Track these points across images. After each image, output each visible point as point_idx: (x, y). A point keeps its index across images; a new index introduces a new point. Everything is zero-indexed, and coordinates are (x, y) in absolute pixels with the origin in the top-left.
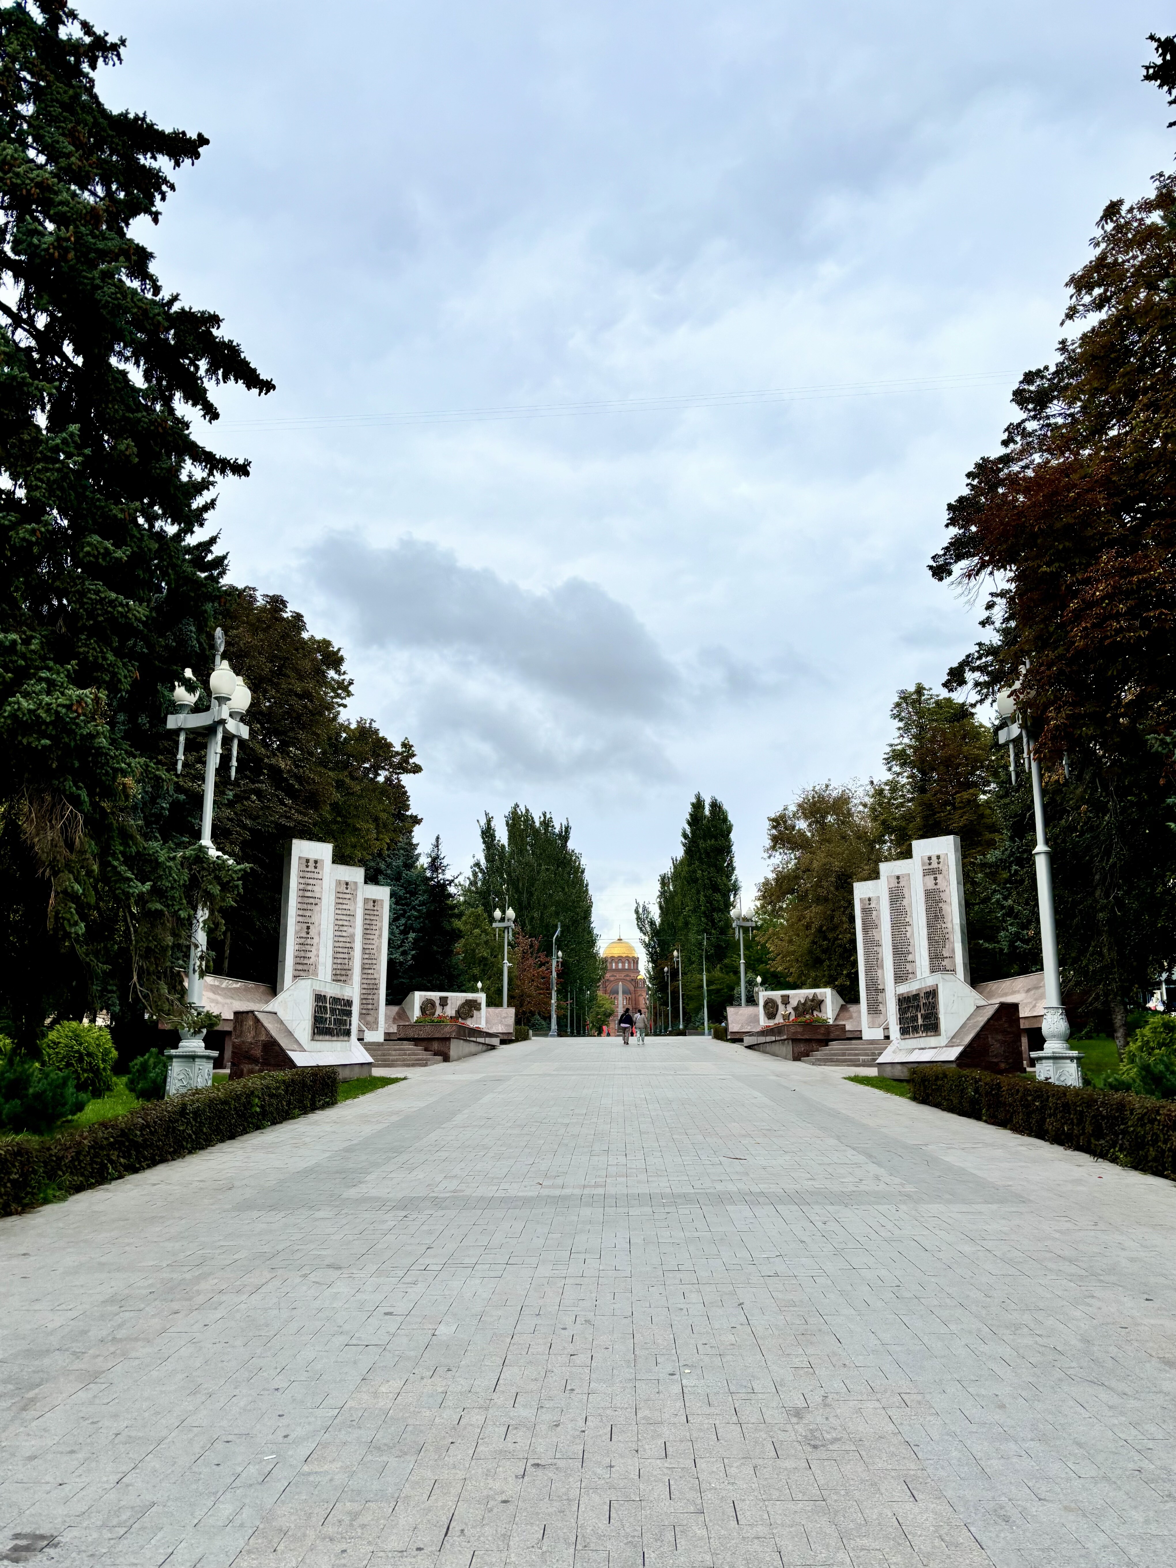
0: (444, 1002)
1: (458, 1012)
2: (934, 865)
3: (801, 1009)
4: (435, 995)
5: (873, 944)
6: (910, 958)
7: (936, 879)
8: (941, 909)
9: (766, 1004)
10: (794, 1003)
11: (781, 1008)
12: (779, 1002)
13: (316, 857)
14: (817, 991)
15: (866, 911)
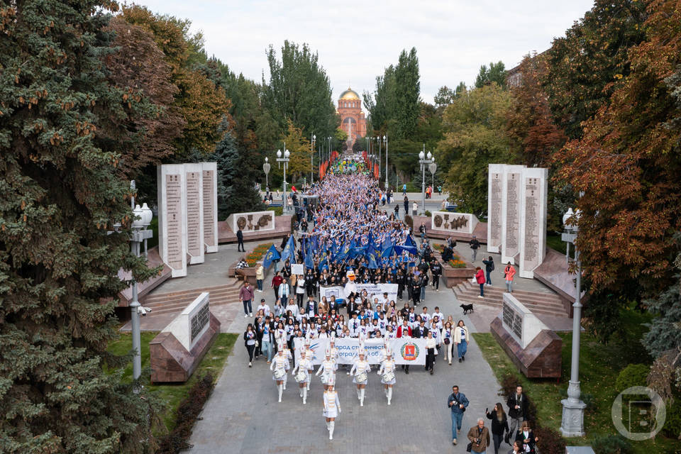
0: (250, 218)
1: (259, 223)
2: (533, 184)
3: (455, 223)
4: (245, 215)
5: (497, 200)
6: (516, 220)
7: (533, 192)
8: (534, 209)
9: (436, 218)
10: (451, 219)
11: (444, 222)
12: (443, 217)
13: (176, 174)
14: (465, 214)
15: (495, 181)
